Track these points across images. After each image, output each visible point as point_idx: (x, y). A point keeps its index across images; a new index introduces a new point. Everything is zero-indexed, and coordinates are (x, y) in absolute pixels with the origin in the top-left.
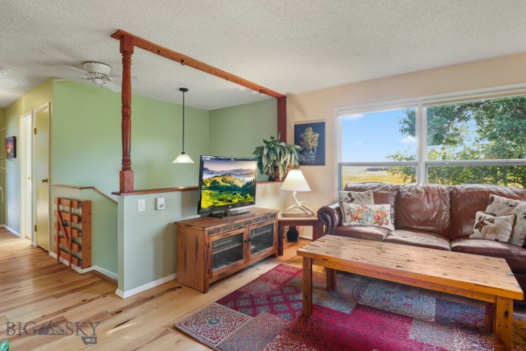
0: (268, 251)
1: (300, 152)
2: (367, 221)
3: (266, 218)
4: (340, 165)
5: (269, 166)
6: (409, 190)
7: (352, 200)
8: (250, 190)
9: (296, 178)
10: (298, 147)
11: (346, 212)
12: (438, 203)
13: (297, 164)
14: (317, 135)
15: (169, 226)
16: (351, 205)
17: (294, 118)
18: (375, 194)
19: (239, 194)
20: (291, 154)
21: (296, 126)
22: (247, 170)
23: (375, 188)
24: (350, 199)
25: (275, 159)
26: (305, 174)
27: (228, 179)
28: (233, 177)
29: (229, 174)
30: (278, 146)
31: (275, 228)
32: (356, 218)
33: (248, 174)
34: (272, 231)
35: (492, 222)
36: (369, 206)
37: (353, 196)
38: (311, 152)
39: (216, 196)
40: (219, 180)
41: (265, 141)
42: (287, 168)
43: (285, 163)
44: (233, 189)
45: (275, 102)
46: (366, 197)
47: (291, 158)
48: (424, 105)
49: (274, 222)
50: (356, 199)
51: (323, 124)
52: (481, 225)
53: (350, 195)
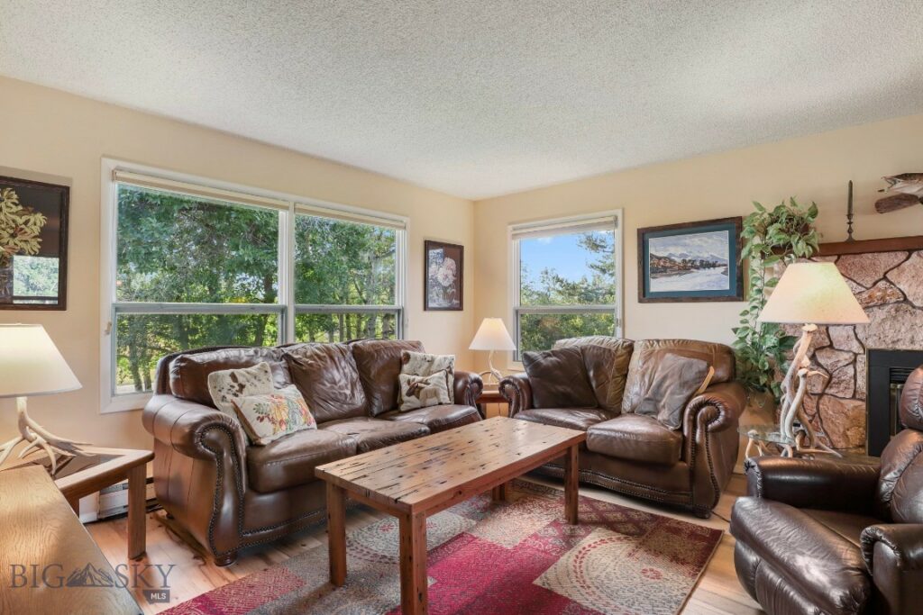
7: (242, 388)
12: (347, 370)
24: (237, 388)
35: (427, 383)
37: (240, 381)
46: (262, 376)
50: (247, 385)
52: (416, 390)
53: (233, 377)
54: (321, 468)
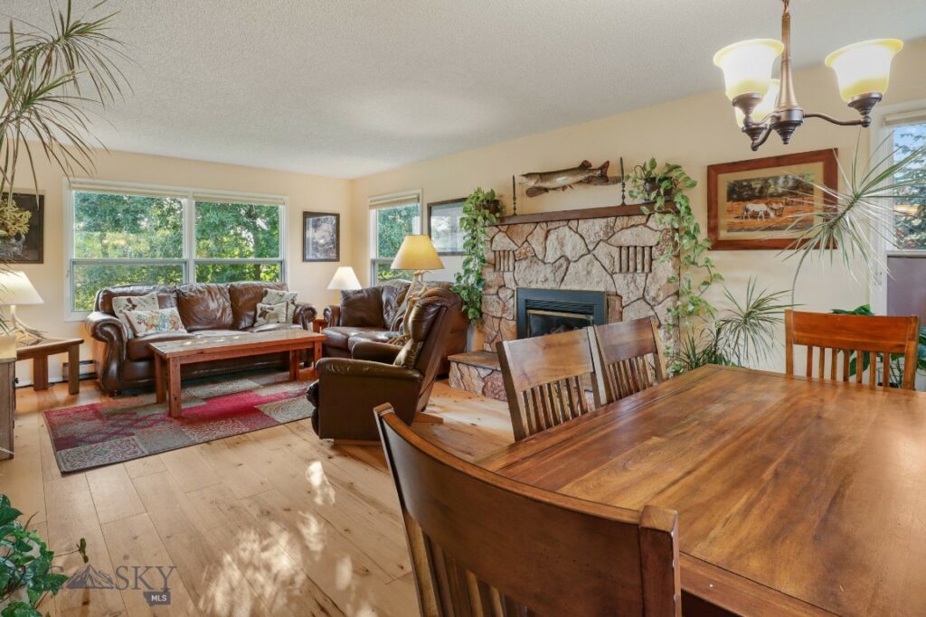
2: (164, 327)
4: (74, 264)
7: (134, 306)
11: (136, 321)
12: (221, 300)
14: (28, 214)
18: (159, 298)
24: (131, 306)
32: (152, 326)
35: (272, 309)
36: (158, 311)
37: (134, 303)
46: (151, 301)
50: (139, 305)
52: (264, 314)
53: (129, 301)
54: (152, 344)
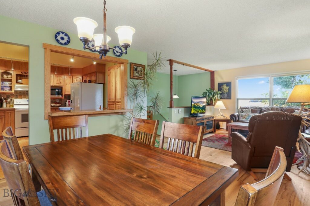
0: (211, 130)
1: (221, 94)
2: (248, 119)
3: (210, 118)
4: (238, 99)
5: (209, 99)
6: (265, 109)
7: (243, 112)
8: (204, 108)
9: (220, 104)
10: (220, 92)
11: (241, 116)
13: (220, 99)
14: (228, 87)
15: (182, 119)
16: (243, 114)
17: (218, 80)
18: (252, 110)
19: (201, 110)
20: (218, 95)
21: (219, 84)
22: (203, 101)
23: (252, 108)
25: (211, 97)
26: (223, 103)
27: (198, 104)
28: (199, 104)
29: (198, 103)
30: (212, 92)
31: (213, 122)
32: (244, 118)
33: (203, 103)
34: (212, 123)
36: (249, 114)
38: (225, 94)
39: (195, 110)
40: (195, 104)
41: (207, 90)
42: (216, 100)
43: (215, 98)
44: (199, 108)
45: (209, 74)
47: (218, 96)
48: (272, 77)
49: (213, 120)
50: (245, 112)
51: (230, 83)
